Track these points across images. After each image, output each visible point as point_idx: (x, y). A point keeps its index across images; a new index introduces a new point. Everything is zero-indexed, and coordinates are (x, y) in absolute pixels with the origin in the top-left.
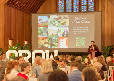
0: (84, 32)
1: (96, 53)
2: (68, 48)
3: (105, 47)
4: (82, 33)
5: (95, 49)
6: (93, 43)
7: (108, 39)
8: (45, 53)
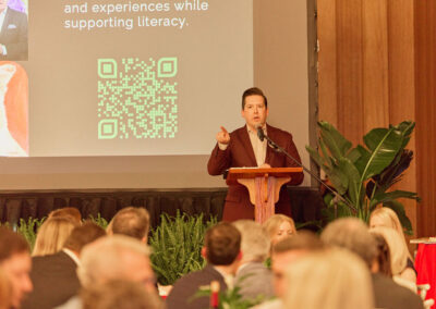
0: (157, 15)
1: (284, 188)
2: (23, 154)
3: (349, 145)
4: (145, 22)
5: (271, 155)
6: (254, 100)
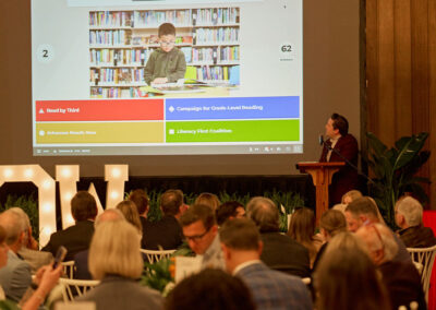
7: (395, 98)
8: (57, 184)
